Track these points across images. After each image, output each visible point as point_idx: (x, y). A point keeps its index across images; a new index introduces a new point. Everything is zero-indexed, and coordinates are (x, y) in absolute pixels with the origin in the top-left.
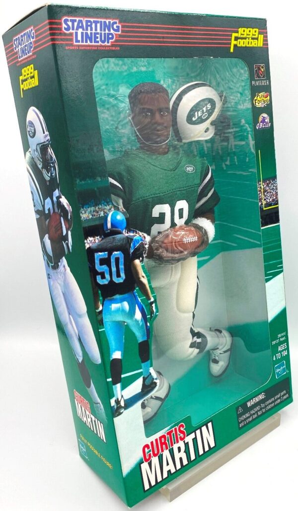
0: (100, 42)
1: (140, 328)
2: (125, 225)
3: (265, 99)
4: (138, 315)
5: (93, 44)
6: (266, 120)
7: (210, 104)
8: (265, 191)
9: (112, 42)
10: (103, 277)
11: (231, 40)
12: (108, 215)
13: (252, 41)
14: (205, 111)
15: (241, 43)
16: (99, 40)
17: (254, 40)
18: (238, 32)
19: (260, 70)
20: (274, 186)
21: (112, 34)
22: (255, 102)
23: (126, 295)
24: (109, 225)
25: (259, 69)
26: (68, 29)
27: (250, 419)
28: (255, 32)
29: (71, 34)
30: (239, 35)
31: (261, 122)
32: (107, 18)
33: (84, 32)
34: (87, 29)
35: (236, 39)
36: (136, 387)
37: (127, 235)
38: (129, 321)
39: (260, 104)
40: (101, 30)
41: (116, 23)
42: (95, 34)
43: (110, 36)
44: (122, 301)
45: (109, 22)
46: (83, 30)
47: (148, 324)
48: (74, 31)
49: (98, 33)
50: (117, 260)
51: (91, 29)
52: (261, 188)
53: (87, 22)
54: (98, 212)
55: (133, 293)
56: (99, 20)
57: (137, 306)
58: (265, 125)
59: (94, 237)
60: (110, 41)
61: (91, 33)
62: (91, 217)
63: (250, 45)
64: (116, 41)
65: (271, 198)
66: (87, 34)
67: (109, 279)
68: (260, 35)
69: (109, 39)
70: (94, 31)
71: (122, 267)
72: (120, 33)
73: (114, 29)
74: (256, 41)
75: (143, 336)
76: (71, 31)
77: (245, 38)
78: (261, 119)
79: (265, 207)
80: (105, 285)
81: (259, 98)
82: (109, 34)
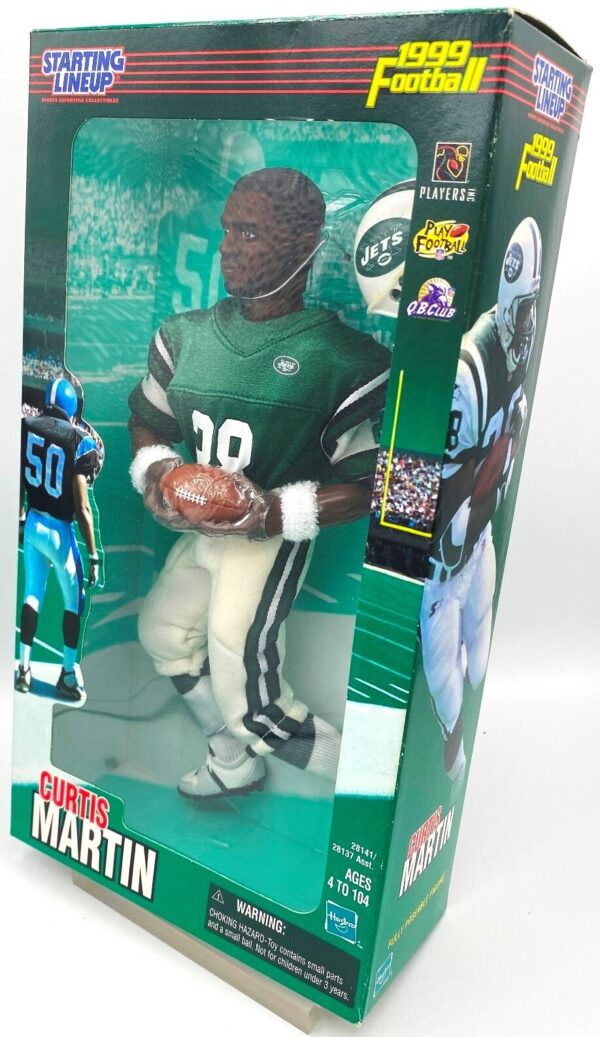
0: (89, 90)
1: (71, 588)
2: (74, 409)
3: (452, 240)
4: (71, 566)
5: (79, 93)
6: (442, 299)
7: (400, 233)
8: (394, 480)
9: (107, 89)
10: (34, 474)
11: (371, 76)
12: (54, 381)
13: (443, 76)
14: (385, 248)
15: (403, 84)
16: (87, 86)
17: (450, 75)
18: (397, 54)
19: (453, 156)
20: (428, 480)
21: (109, 75)
22: (419, 244)
23: (58, 522)
24: (53, 399)
25: (450, 154)
26: (47, 70)
27: (236, 938)
28: (459, 49)
29: (52, 77)
30: (400, 62)
31: (425, 299)
32: (105, 46)
33: (69, 72)
34: (73, 69)
35: (389, 72)
36: (50, 674)
37: (74, 426)
38: (55, 564)
39: (433, 250)
40: (94, 68)
41: (118, 53)
42: (85, 75)
43: (107, 79)
44: (51, 526)
45: (109, 53)
46: (68, 70)
47: (84, 592)
48: (55, 73)
49: (88, 75)
50: (55, 459)
51: (80, 69)
52: (384, 466)
53: (75, 55)
54: (41, 370)
55: (69, 526)
56: (94, 50)
57: (71, 549)
58: (434, 310)
59: (31, 406)
60: (106, 86)
61: (79, 75)
62: (32, 373)
63: (433, 89)
64: (115, 87)
65: (410, 504)
66: (72, 75)
67: (40, 482)
68: (473, 60)
69: (104, 82)
70: (83, 71)
71: (60, 473)
72: (122, 72)
73: (114, 67)
74: (458, 76)
75: (73, 604)
76: (52, 72)
77: (420, 70)
78: (425, 290)
79: (386, 520)
80: (33, 487)
81: (431, 234)
82: (105, 75)
